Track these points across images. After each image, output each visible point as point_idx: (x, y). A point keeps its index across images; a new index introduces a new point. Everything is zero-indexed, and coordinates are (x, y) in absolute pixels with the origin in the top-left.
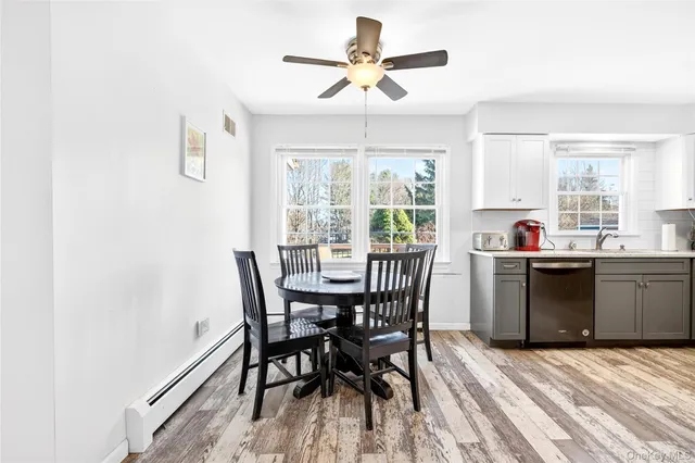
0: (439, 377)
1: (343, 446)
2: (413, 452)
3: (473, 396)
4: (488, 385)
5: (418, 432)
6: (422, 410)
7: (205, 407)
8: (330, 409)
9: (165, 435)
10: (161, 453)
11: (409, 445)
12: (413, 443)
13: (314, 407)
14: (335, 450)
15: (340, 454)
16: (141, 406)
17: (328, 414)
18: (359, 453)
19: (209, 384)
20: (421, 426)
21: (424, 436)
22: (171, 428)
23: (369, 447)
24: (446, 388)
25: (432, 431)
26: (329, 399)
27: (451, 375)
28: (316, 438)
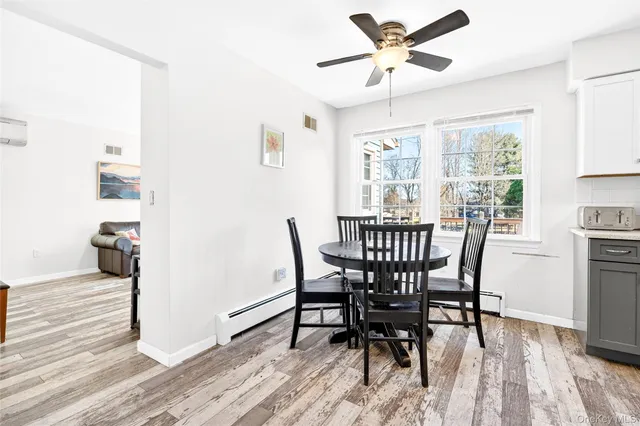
0: (479, 366)
1: (334, 389)
2: (388, 417)
3: (504, 395)
4: (538, 392)
5: (408, 405)
6: (430, 388)
7: (270, 331)
8: (348, 358)
9: (240, 340)
10: (231, 349)
11: (390, 410)
12: (395, 410)
13: (337, 354)
14: (327, 388)
15: (327, 392)
16: (224, 317)
17: (343, 362)
18: (343, 398)
19: (283, 317)
20: (416, 401)
21: (411, 409)
22: (245, 337)
23: (353, 397)
24: (476, 378)
25: (423, 409)
26: (353, 351)
27: (496, 368)
28: (320, 374)
